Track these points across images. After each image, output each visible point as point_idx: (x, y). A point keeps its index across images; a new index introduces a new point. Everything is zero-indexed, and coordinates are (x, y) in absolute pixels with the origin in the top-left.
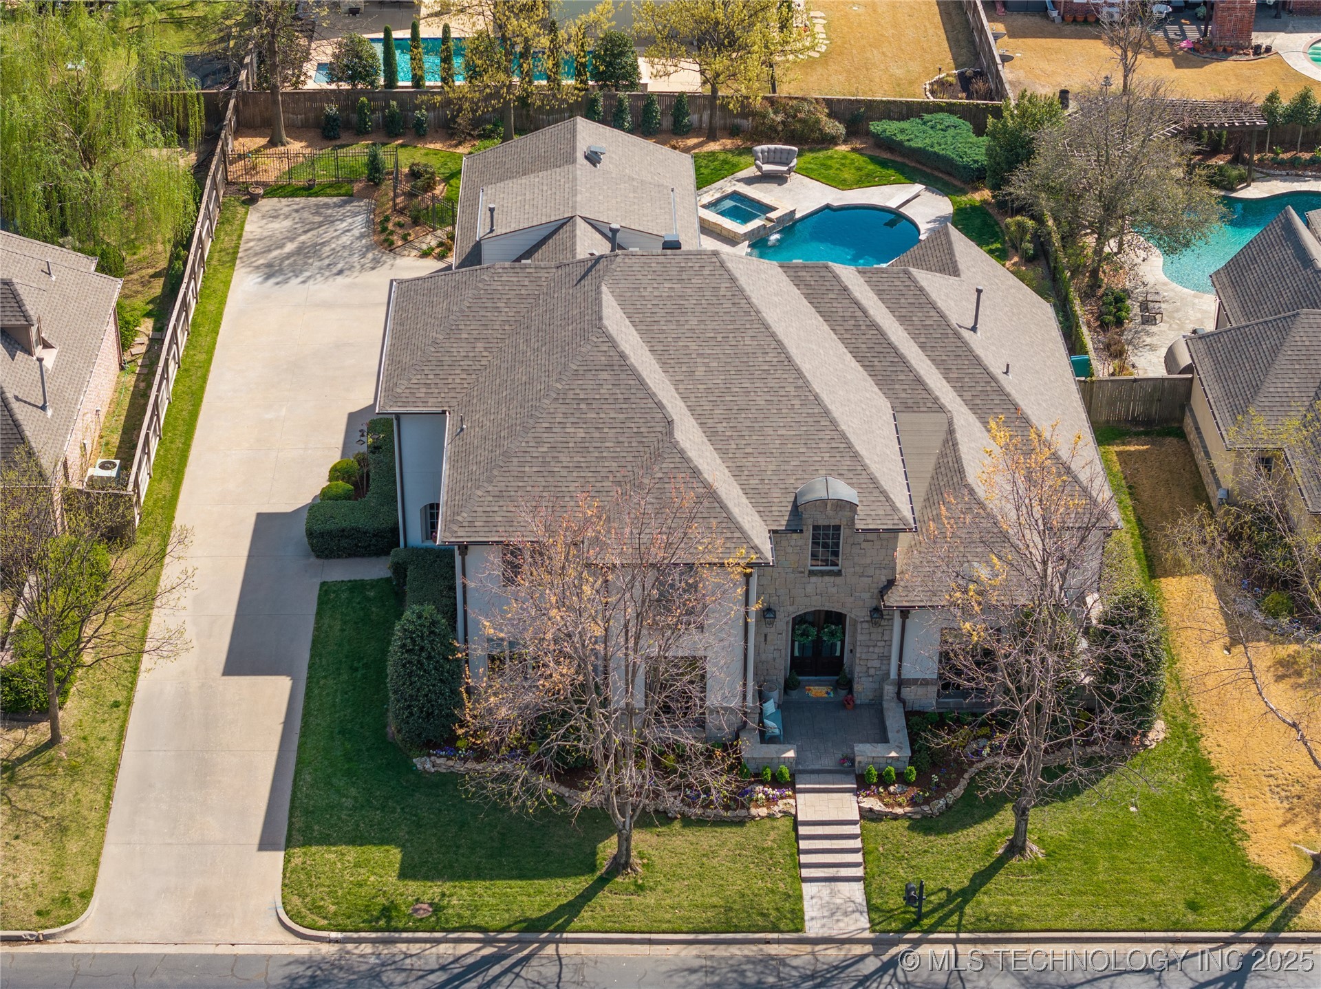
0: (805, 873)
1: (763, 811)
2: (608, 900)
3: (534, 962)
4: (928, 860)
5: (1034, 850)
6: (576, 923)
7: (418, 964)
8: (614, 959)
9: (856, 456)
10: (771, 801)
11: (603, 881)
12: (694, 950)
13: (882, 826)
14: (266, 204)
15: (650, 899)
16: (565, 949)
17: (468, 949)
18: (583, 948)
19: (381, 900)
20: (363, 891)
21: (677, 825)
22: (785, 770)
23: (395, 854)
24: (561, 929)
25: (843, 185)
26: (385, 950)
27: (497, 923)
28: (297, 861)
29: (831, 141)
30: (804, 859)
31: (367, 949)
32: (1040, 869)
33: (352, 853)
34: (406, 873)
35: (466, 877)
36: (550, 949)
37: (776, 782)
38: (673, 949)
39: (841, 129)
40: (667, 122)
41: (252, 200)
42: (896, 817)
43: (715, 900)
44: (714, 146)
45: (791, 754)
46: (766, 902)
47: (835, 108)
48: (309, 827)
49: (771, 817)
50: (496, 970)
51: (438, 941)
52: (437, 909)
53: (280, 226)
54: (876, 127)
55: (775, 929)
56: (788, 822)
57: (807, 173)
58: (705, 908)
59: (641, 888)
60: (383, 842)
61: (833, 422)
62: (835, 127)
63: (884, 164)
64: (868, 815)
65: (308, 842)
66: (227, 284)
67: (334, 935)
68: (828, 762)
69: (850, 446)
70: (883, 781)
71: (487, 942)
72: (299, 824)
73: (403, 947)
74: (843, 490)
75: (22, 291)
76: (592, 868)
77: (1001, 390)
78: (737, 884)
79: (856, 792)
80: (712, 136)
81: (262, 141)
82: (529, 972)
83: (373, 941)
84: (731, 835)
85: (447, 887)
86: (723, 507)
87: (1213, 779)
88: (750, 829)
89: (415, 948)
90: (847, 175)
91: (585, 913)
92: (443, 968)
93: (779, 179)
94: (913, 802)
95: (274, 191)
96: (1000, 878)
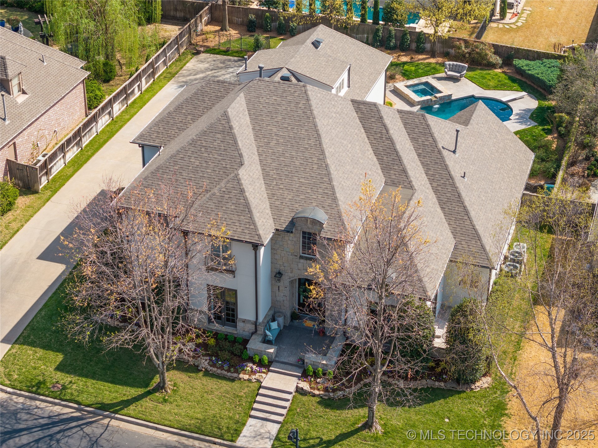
0: (253, 413)
1: (246, 377)
2: (147, 403)
3: (94, 425)
4: (320, 421)
5: (378, 428)
6: (125, 411)
7: (40, 412)
8: (135, 433)
9: (335, 199)
10: (253, 372)
11: (149, 393)
12: (176, 438)
13: (304, 398)
14: (203, 56)
15: (167, 407)
16: (114, 423)
17: (67, 411)
18: (123, 425)
19: (41, 378)
20: (34, 372)
21: (201, 374)
22: (265, 358)
23: (60, 357)
24: (116, 412)
25: (487, 87)
26: (28, 402)
27: (88, 402)
28: (14, 351)
29: (492, 66)
30: (256, 406)
31: (21, 400)
32: (376, 439)
33: (40, 352)
34: (60, 368)
35: (87, 376)
36: (106, 421)
37: (260, 364)
38: (166, 435)
39: (500, 61)
40: (414, 46)
41: (198, 53)
42: (314, 395)
43: (199, 416)
44: (432, 61)
45: (272, 351)
46: (224, 423)
47: (498, 49)
48: (29, 336)
49: (249, 380)
50: (74, 424)
51: (56, 404)
52: (64, 388)
53: (203, 66)
54: (516, 62)
55: (221, 437)
56: (257, 385)
57: (471, 79)
58: (192, 418)
59: (165, 401)
60: (58, 351)
61: (330, 180)
62: (496, 59)
63: (513, 80)
64: (299, 391)
65: (23, 344)
66: (161, 88)
67: (9, 390)
68: (293, 360)
69: (334, 193)
70: (316, 375)
71: (78, 410)
72: (25, 334)
73: (38, 403)
74: (321, 216)
75: (8, 63)
76: (147, 385)
77: (454, 185)
78: (215, 410)
79: (299, 378)
80: (433, 56)
81: (218, 28)
82: (88, 430)
83: (26, 397)
84: (225, 385)
85: (74, 379)
86: (250, 212)
87: (503, 415)
88: (236, 385)
89: (43, 405)
90: (492, 83)
91: (132, 407)
92: (49, 417)
93: (455, 80)
94: (326, 389)
95: (210, 50)
96: (352, 439)
